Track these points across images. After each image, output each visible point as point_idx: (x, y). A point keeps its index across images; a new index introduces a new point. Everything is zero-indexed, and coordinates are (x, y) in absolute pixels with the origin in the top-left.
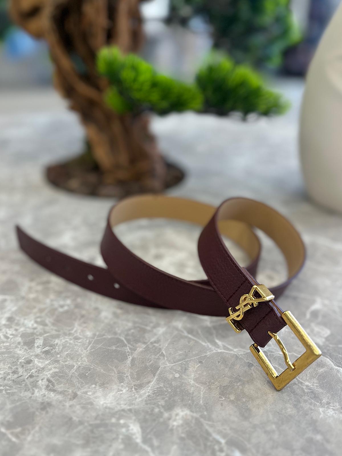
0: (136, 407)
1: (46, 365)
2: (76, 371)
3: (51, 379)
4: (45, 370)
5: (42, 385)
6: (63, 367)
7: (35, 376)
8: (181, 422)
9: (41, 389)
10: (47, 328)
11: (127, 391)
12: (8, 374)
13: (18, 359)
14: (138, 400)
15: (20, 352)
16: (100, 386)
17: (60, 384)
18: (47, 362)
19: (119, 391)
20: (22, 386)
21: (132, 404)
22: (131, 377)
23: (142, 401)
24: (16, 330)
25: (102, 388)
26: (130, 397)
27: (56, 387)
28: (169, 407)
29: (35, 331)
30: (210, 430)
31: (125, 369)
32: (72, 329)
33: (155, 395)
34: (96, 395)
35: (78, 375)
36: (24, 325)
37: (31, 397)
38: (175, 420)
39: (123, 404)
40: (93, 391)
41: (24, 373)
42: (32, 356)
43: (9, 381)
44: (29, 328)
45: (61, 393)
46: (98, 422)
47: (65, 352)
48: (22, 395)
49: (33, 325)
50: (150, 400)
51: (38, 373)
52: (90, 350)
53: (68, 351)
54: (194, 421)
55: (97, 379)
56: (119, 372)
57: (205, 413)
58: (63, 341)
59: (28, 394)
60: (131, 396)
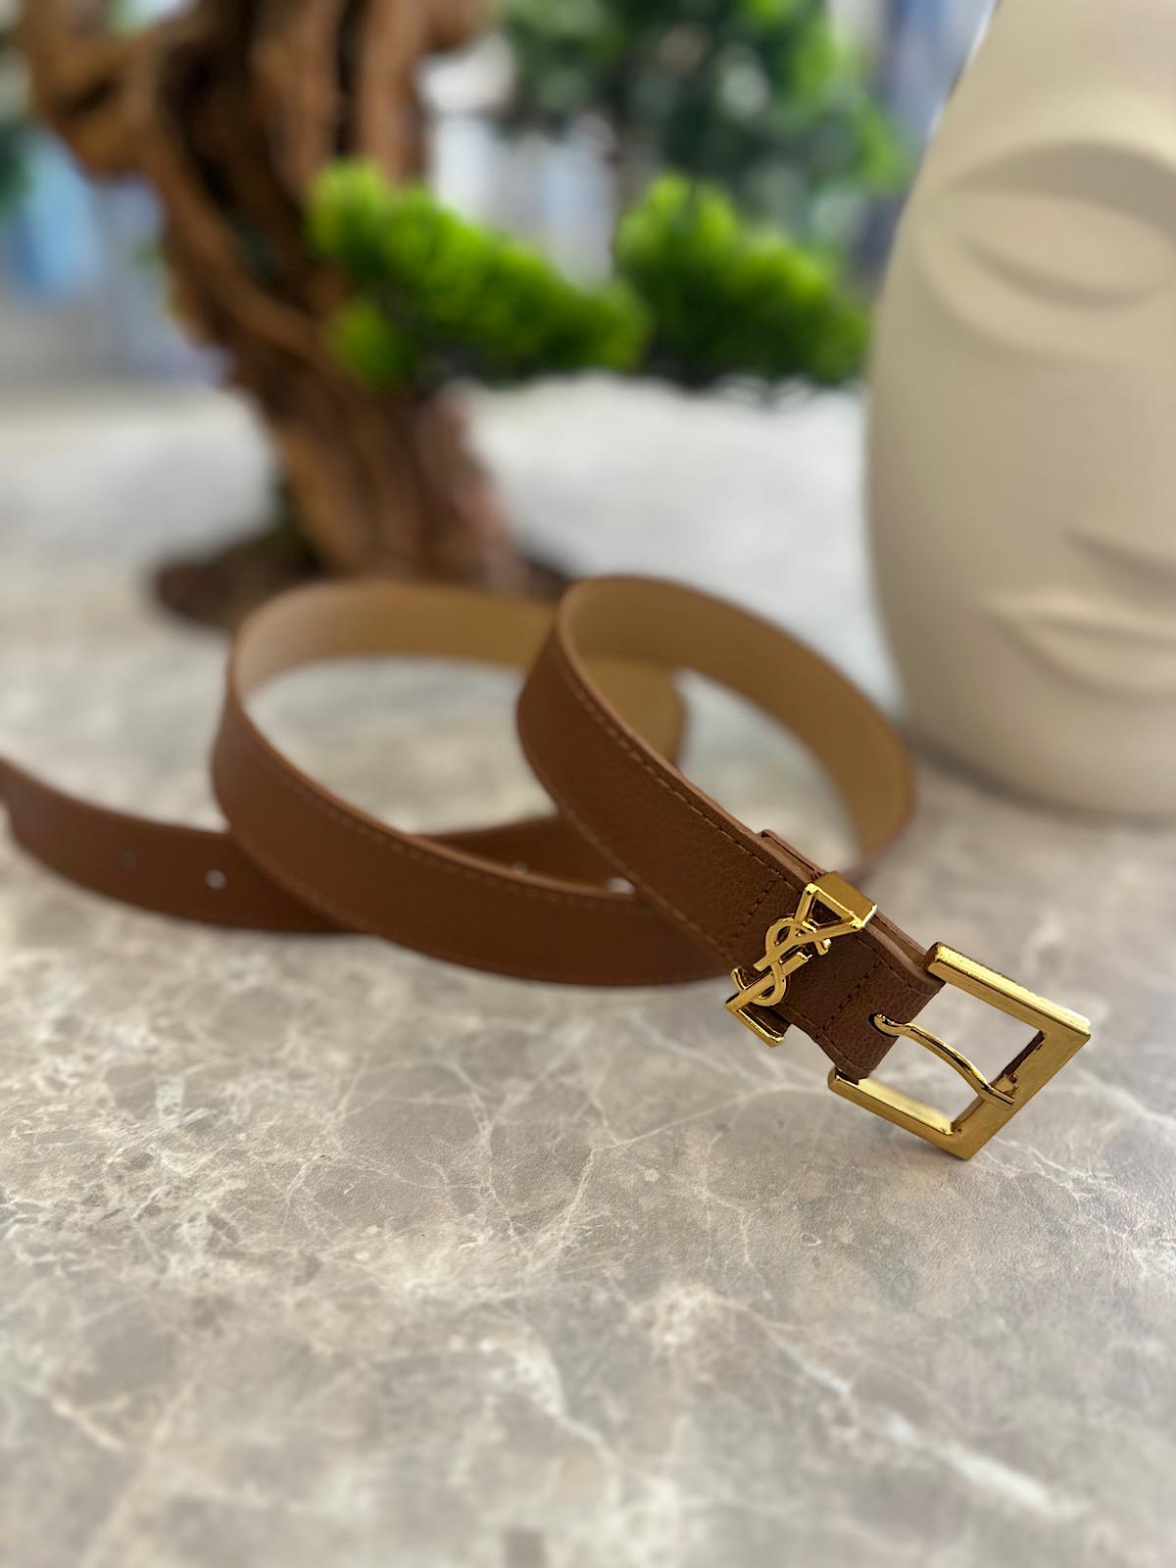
0: (530, 1291)
1: (202, 1169)
2: (306, 1183)
3: (225, 1216)
4: (198, 1185)
5: (194, 1238)
6: (261, 1174)
7: (167, 1209)
8: (689, 1332)
9: (188, 1251)
10: (193, 1049)
11: (492, 1238)
12: (70, 1208)
13: (101, 1156)
14: (530, 1268)
15: (108, 1130)
16: (395, 1229)
17: (257, 1233)
18: (204, 1160)
19: (462, 1240)
20: (121, 1248)
21: (515, 1283)
22: (497, 1193)
23: (547, 1268)
24: (89, 1059)
25: (403, 1234)
26: (502, 1258)
27: (240, 1243)
28: (643, 1284)
29: (155, 1059)
30: (795, 1352)
31: (476, 1167)
32: (280, 1047)
33: (587, 1246)
34: (385, 1259)
35: (316, 1197)
36: (113, 1041)
37: (155, 1284)
38: (669, 1327)
39: (482, 1285)
40: (371, 1246)
41: (124, 1200)
42: (148, 1141)
43: (74, 1232)
44: (132, 1049)
45: (260, 1261)
46: (402, 1353)
47: (262, 1121)
48: (123, 1277)
49: (144, 1040)
50: (574, 1265)
51: (176, 1198)
52: (349, 1109)
53: (271, 1120)
54: (732, 1326)
55: (384, 1206)
56: (455, 1178)
57: (767, 1295)
58: (254, 1086)
59: (145, 1273)
60: (508, 1256)
